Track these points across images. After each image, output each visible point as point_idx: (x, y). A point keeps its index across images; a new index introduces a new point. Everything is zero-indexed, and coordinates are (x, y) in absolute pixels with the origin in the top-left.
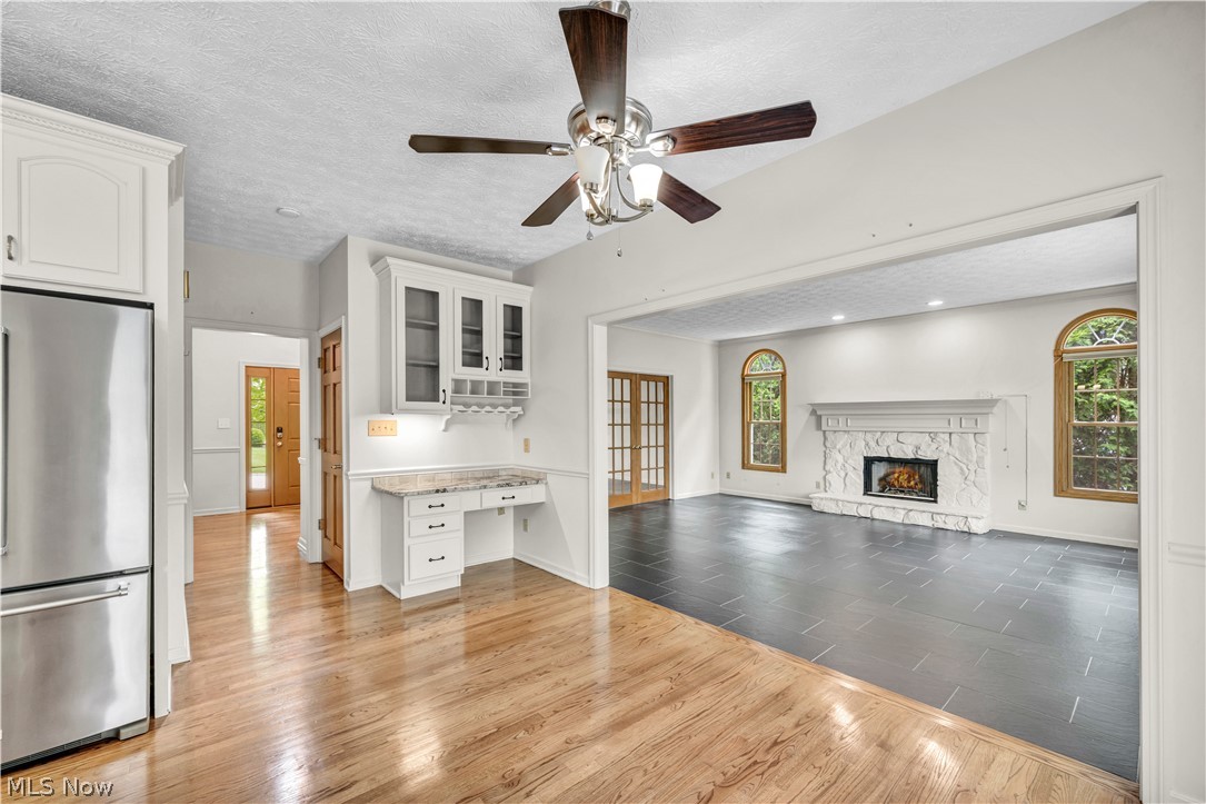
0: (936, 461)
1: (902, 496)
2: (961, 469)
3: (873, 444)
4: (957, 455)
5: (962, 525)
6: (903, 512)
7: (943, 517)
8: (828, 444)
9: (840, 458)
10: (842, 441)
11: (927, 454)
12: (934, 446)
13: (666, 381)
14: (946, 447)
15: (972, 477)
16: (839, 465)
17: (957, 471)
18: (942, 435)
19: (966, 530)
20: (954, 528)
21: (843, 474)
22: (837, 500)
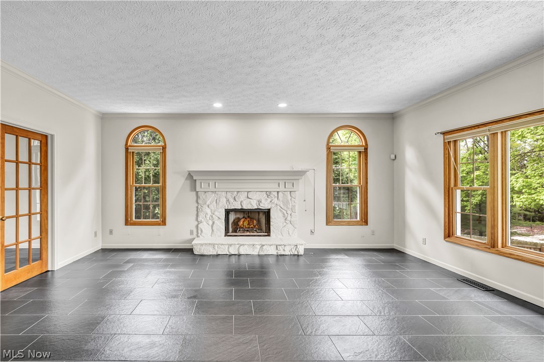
0: (269, 209)
1: (248, 234)
2: (284, 214)
3: (232, 200)
4: (282, 206)
5: (293, 250)
6: (259, 247)
7: (283, 246)
8: (200, 201)
9: (209, 211)
10: (210, 198)
11: (265, 206)
12: (269, 200)
13: (44, 139)
14: (275, 200)
15: (289, 218)
16: (208, 217)
17: (281, 215)
18: (274, 193)
19: (296, 253)
20: (290, 254)
21: (211, 223)
22: (214, 245)
